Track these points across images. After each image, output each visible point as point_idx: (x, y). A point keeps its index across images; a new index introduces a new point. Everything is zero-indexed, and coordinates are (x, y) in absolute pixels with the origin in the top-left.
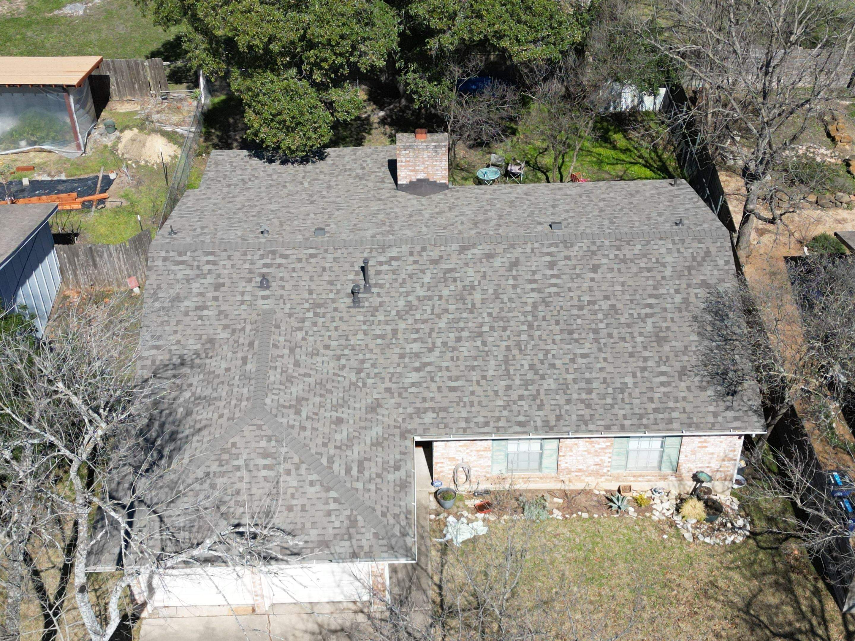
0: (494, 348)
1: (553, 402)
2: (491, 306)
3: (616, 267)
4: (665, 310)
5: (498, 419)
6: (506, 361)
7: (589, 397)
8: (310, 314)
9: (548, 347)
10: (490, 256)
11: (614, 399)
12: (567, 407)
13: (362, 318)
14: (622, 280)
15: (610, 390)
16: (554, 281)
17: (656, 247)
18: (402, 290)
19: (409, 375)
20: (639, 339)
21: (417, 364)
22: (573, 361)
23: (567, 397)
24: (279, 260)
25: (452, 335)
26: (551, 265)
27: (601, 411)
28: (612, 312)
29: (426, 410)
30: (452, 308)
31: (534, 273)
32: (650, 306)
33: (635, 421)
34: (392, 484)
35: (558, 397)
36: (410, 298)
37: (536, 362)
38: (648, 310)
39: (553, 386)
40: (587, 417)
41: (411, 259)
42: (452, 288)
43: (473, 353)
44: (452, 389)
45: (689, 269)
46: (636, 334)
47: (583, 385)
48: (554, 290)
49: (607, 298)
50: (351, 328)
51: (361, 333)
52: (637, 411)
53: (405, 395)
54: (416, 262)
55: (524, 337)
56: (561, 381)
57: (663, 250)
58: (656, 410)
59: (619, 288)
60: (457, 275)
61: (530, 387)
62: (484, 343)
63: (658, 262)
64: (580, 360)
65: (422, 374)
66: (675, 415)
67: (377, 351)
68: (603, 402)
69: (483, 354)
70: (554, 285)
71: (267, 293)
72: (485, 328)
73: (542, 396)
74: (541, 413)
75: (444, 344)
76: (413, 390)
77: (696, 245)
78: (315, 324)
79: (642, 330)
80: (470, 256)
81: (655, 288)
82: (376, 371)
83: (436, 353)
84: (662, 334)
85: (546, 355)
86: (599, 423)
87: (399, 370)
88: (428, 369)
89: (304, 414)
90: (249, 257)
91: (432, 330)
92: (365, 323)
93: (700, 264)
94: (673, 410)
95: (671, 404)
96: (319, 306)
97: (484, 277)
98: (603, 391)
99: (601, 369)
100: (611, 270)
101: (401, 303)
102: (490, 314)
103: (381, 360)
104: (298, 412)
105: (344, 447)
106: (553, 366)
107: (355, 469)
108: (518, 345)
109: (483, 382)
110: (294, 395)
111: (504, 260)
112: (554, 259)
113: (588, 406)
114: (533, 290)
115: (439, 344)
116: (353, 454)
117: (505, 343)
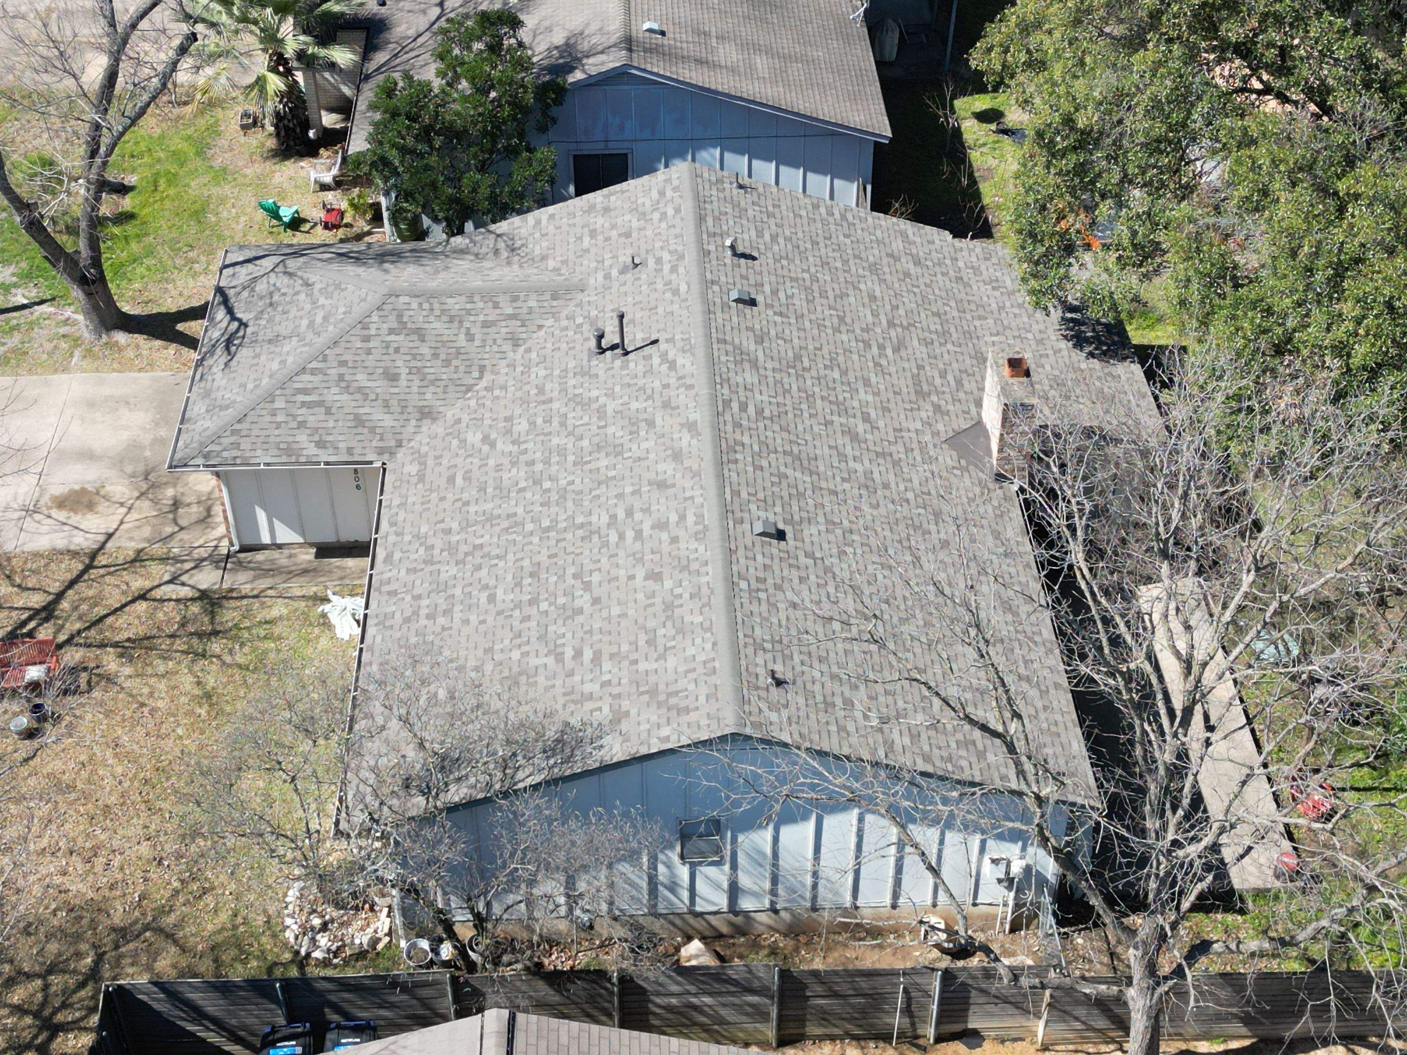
0: (513, 502)
1: (418, 582)
2: (586, 480)
3: (658, 600)
4: (571, 674)
5: (400, 534)
6: (489, 519)
7: (422, 618)
8: (580, 320)
9: (510, 556)
10: (677, 456)
11: (416, 646)
12: (408, 598)
13: (572, 365)
14: (631, 612)
15: (430, 638)
16: (630, 534)
17: (698, 641)
18: (618, 388)
19: (478, 434)
20: (516, 655)
21: (493, 436)
22: (485, 587)
23: (425, 594)
24: (667, 267)
25: (538, 455)
26: (661, 525)
27: (398, 635)
28: (569, 613)
29: (423, 463)
30: (585, 443)
31: (647, 511)
32: (578, 654)
33: (376, 676)
35: (426, 585)
36: (602, 400)
37: (486, 549)
38: (569, 652)
39: (444, 576)
40: (389, 623)
41: (672, 381)
42: (619, 434)
43: (506, 483)
44: (451, 479)
45: (653, 692)
46: (525, 648)
47: (443, 606)
48: (613, 537)
49: (596, 601)
50: (556, 362)
51: (549, 372)
52: (392, 675)
53: (448, 438)
54: (666, 386)
55: (529, 527)
56: (451, 583)
57: (691, 651)
58: (391, 696)
59: (616, 611)
60: (642, 433)
61: (445, 553)
62: (520, 490)
63: (666, 649)
64: (484, 595)
65: (478, 445)
66: (380, 719)
67: (519, 394)
68: (412, 634)
69: (505, 492)
70: (622, 536)
71: (615, 274)
72: (547, 485)
73: (428, 569)
74: (403, 572)
75: (525, 451)
76: (455, 442)
77: (703, 691)
78: (565, 329)
79: (532, 654)
80: (676, 436)
81: (612, 656)
82: (488, 403)
83: (510, 448)
84: (523, 679)
85: (498, 557)
86: (379, 637)
87: (488, 422)
88: (485, 448)
89: (391, 338)
90: (672, 242)
91: (549, 434)
92: (565, 370)
93: (659, 705)
94: (389, 716)
96: (592, 322)
97: (638, 460)
98: (429, 630)
99: (467, 622)
100: (652, 596)
101: (595, 393)
102: (572, 483)
103: (503, 402)
104: (392, 331)
105: (343, 384)
106: (479, 568)
107: (307, 398)
108: (516, 524)
109: (459, 504)
110: (426, 326)
111: (670, 472)
112: (672, 526)
113: (407, 620)
114: (614, 517)
115: (523, 447)
116: (333, 395)
117: (520, 510)
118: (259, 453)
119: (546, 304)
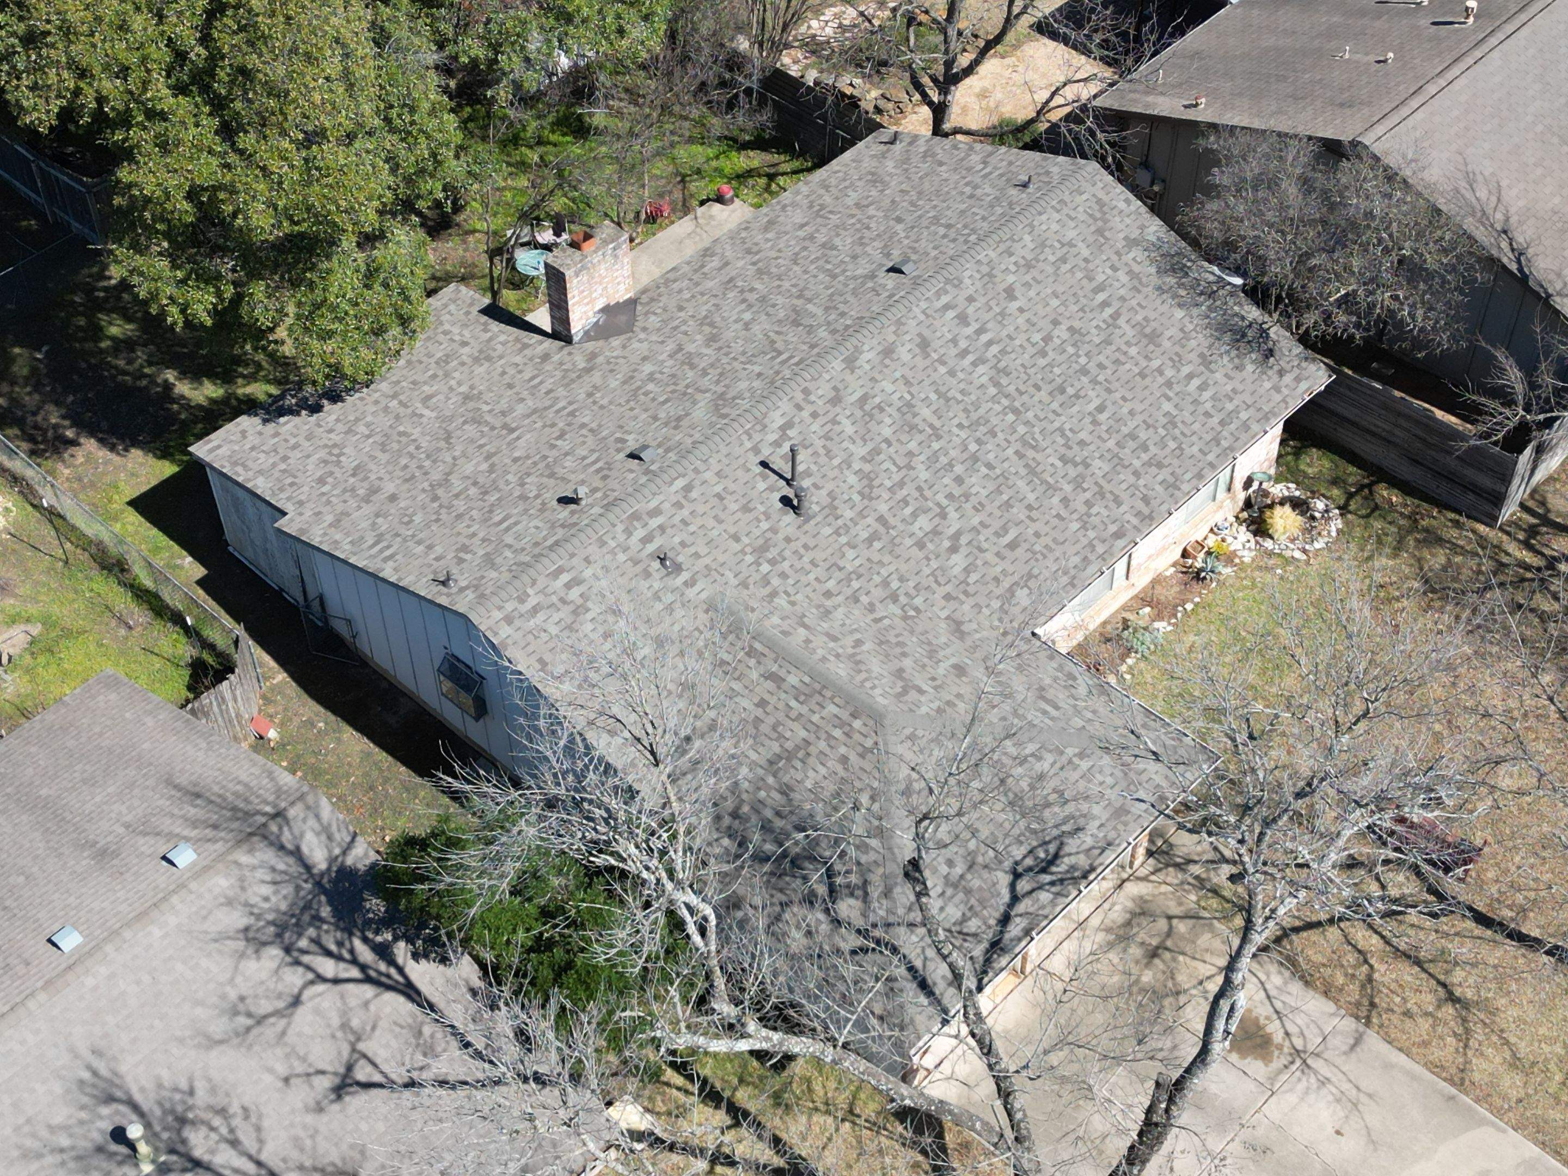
0: (1006, 465)
1: (1124, 486)
2: (951, 414)
3: (1028, 278)
4: (1122, 299)
5: (1092, 547)
6: (1032, 472)
7: (1150, 454)
8: (765, 568)
9: (1057, 424)
10: (888, 352)
11: (1174, 439)
12: (1141, 482)
13: (827, 531)
14: (1049, 291)
15: (1162, 432)
16: (984, 338)
17: (1044, 227)
18: (836, 462)
19: (951, 562)
20: (1133, 351)
21: (947, 544)
22: (1095, 422)
23: (1130, 470)
24: (655, 522)
25: (946, 481)
26: (963, 319)
27: (1176, 462)
28: (1076, 336)
29: (1011, 591)
30: (913, 445)
31: (954, 341)
32: (1105, 304)
33: (1217, 450)
35: (1122, 477)
36: (856, 466)
37: (1063, 450)
38: (1109, 311)
39: (1106, 467)
40: (1171, 480)
41: (805, 414)
42: (888, 421)
43: (991, 486)
44: (1013, 546)
45: (1100, 232)
46: (1124, 348)
47: (1132, 444)
48: (994, 349)
49: (1055, 323)
50: (830, 551)
51: (846, 549)
52: (1208, 437)
53: (971, 589)
54: (814, 415)
55: (1022, 429)
56: (1108, 456)
57: (1055, 227)
58: (1222, 423)
59: (1055, 302)
60: (877, 400)
61: (1085, 486)
62: (989, 466)
63: (1063, 245)
64: (1102, 417)
65: (964, 551)
66: (1244, 415)
67: (887, 559)
68: (1167, 451)
69: (1001, 480)
70: (990, 343)
71: (685, 576)
72: (973, 447)
73: (1107, 487)
74: (1124, 508)
75: (950, 496)
76: (973, 578)
77: (1080, 199)
78: (784, 576)
79: (1125, 339)
80: (867, 367)
81: (1091, 279)
82: (911, 584)
83: (953, 515)
84: (1148, 330)
85: (1063, 435)
86: (1188, 476)
87: (934, 564)
88: (964, 540)
89: (927, 688)
90: (613, 544)
91: (919, 489)
92: (837, 533)
93: (1106, 222)
94: (1236, 411)
95: (1230, 406)
96: (764, 548)
97: (908, 383)
98: (1157, 439)
99: (1132, 413)
100: (1027, 285)
101: (852, 479)
102: (960, 426)
103: (904, 568)
104: (920, 690)
106: (1082, 443)
108: (1025, 443)
109: (1034, 514)
111: (908, 346)
112: (958, 310)
113: (1160, 466)
114: (974, 364)
115: (945, 502)
117: (1010, 451)
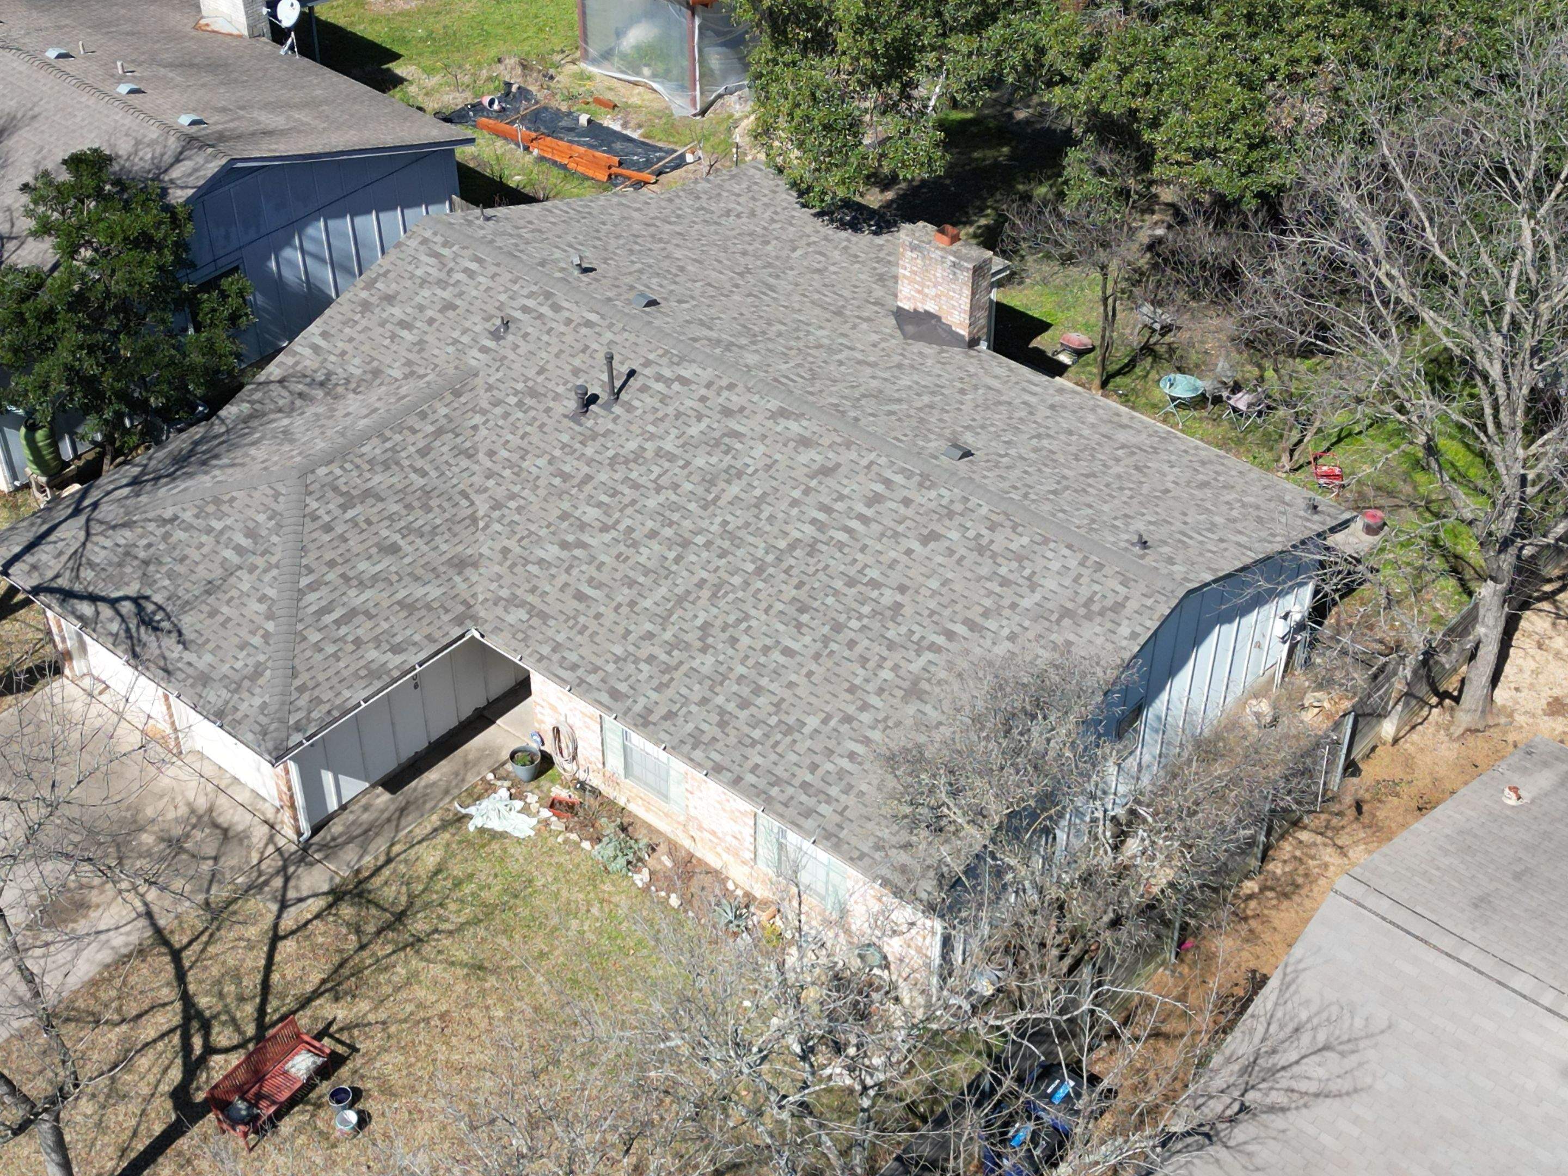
0: (685, 573)
1: (684, 691)
2: (738, 513)
3: (962, 551)
4: (966, 652)
5: (596, 669)
6: (680, 600)
7: (737, 712)
8: (513, 400)
9: (753, 612)
10: (805, 442)
11: (766, 735)
12: (694, 708)
13: (565, 438)
14: (950, 575)
15: (773, 720)
16: (855, 524)
17: (1050, 555)
18: (651, 428)
19: (549, 547)
20: (886, 674)
21: (570, 538)
22: (766, 650)
23: (708, 694)
24: (545, 310)
25: (650, 524)
26: (875, 500)
27: (732, 740)
28: (889, 613)
29: (523, 604)
30: (687, 487)
31: (841, 497)
32: (950, 635)
33: (762, 783)
34: (362, 663)
35: (697, 687)
36: (649, 445)
37: (718, 623)
38: (941, 640)
39: (705, 669)
40: (706, 738)
41: (703, 391)
42: (714, 460)
43: (652, 564)
44: (580, 596)
45: (1066, 614)
46: (888, 664)
47: (746, 691)
48: (842, 536)
49: (902, 589)
50: (542, 445)
51: (547, 457)
52: (779, 771)
53: (518, 570)
54: (703, 399)
55: (737, 580)
56: (722, 669)
57: (1055, 566)
58: (805, 786)
59: (934, 584)
60: (738, 446)
61: (675, 653)
62: (677, 560)
63: (1029, 579)
64: (776, 655)
65: (565, 554)
66: (824, 809)
67: (542, 492)
68: (747, 730)
69: (664, 572)
70: (849, 531)
71: (491, 344)
72: (700, 540)
73: (677, 675)
74: (654, 696)
75: (630, 530)
76: (534, 569)
77: (1114, 584)
78: (506, 415)
79: (903, 663)
80: (779, 429)
81: (986, 614)
82: (516, 518)
83: (607, 537)
84: (925, 685)
85: (739, 621)
86: (714, 755)
87: (544, 532)
88: (578, 552)
89: (350, 514)
90: (516, 288)
91: (633, 502)
92: (564, 446)
93: (1089, 617)
94: (829, 800)
95: (834, 791)
96: (533, 393)
97: (769, 467)
98: (761, 715)
99: (791, 685)
100: (951, 552)
101: (632, 445)
102: (725, 523)
103: (535, 508)
104: (344, 508)
105: (355, 582)
106: (734, 641)
107: (335, 615)
108: (718, 587)
109: (625, 610)
110: (369, 485)
111: (818, 458)
112: (887, 493)
113: (722, 724)
114: (814, 521)
115: (622, 527)
116: (356, 598)
117: (704, 575)
118: (347, 693)
119: (456, 405)
